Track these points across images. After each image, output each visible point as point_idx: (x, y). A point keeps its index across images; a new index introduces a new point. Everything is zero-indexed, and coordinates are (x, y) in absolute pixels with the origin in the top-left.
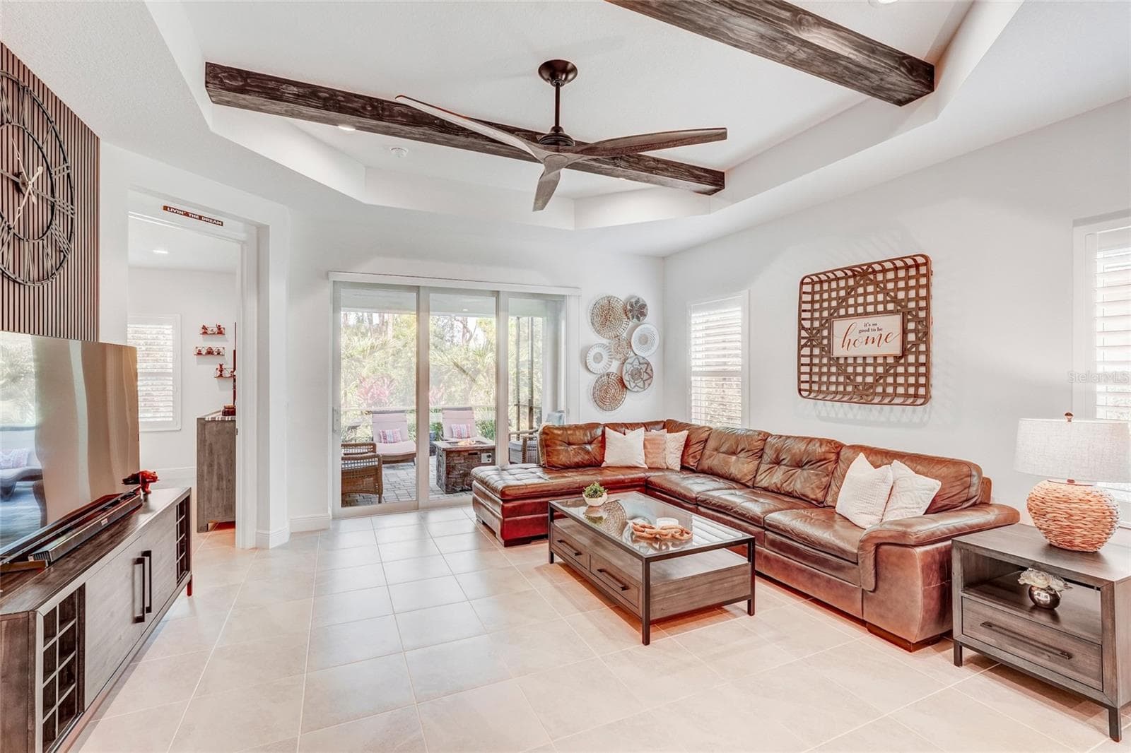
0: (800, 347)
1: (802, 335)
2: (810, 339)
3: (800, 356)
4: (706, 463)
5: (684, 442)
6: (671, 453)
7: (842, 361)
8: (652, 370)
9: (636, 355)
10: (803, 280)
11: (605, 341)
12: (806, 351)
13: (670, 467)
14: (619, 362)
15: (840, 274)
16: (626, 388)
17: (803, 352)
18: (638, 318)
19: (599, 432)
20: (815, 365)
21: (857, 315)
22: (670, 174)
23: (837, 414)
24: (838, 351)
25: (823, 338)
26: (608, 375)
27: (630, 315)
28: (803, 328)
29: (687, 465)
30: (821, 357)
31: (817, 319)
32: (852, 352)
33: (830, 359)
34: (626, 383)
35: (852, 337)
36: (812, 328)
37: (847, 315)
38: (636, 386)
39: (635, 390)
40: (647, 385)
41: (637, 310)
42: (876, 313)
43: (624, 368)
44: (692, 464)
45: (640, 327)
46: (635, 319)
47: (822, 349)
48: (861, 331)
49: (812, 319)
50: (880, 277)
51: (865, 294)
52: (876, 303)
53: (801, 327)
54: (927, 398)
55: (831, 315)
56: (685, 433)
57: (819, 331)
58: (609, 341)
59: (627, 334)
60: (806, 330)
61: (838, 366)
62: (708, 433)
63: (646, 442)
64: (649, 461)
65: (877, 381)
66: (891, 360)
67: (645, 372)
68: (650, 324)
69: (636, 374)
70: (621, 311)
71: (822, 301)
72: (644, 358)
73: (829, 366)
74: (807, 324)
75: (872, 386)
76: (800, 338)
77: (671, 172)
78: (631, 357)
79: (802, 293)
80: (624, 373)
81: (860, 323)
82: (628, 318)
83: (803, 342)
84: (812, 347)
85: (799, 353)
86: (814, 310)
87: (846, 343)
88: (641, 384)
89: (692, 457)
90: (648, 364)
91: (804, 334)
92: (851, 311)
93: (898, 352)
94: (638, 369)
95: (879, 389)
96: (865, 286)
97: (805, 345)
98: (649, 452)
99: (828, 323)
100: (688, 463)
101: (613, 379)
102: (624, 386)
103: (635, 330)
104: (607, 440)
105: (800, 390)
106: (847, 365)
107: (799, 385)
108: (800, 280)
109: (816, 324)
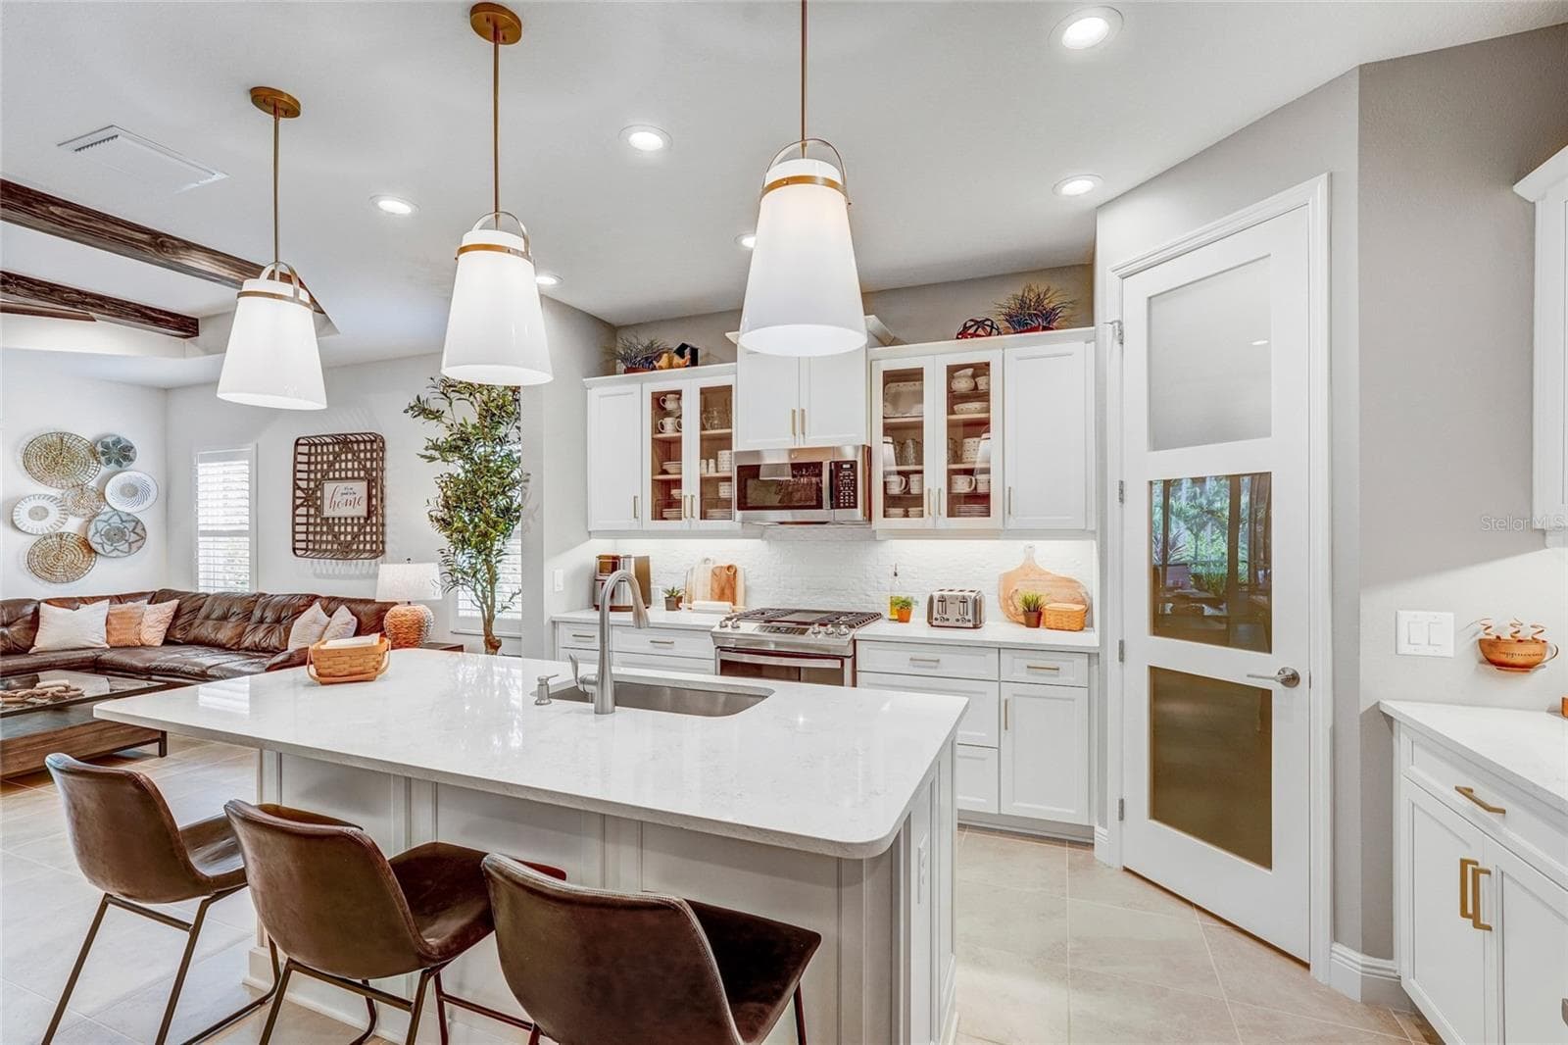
0: (295, 507)
1: (297, 495)
2: (306, 500)
3: (294, 515)
4: (194, 633)
5: (172, 613)
6: (150, 626)
7: (331, 521)
8: (144, 529)
9: (115, 510)
10: (298, 440)
11: (54, 492)
12: (302, 511)
13: (147, 643)
14: (83, 520)
15: (328, 440)
16: (96, 553)
17: (297, 512)
18: (118, 463)
19: (30, 609)
20: (311, 524)
21: (341, 479)
22: (107, 312)
23: (327, 571)
24: (328, 512)
25: (317, 498)
26: (61, 536)
27: (103, 459)
28: (299, 488)
29: (172, 639)
30: (316, 517)
31: (312, 480)
32: (337, 513)
33: (322, 519)
34: (94, 546)
35: (337, 498)
36: (308, 489)
37: (334, 479)
38: (116, 549)
39: (114, 554)
40: (134, 548)
41: (119, 453)
42: (353, 478)
43: (92, 526)
44: (179, 636)
45: (121, 475)
46: (113, 464)
47: (316, 509)
48: (343, 494)
49: (308, 480)
50: (355, 446)
51: (347, 461)
52: (353, 470)
53: (296, 487)
54: (383, 552)
55: (323, 477)
56: (175, 602)
57: (315, 492)
58: (62, 491)
59: (99, 483)
60: (302, 490)
61: (328, 524)
62: (203, 600)
63: (110, 617)
64: (111, 639)
65: (354, 539)
66: (362, 521)
67: (133, 531)
68: (140, 470)
69: (115, 535)
70: (84, 453)
71: (316, 463)
72: (129, 514)
73: (322, 525)
74: (302, 485)
75: (350, 544)
76: (295, 497)
77: (109, 309)
78: (105, 513)
79: (296, 453)
80: (90, 534)
81: (342, 486)
82: (99, 462)
83: (298, 502)
84: (308, 506)
85: (294, 513)
86: (311, 471)
87: (334, 505)
88: (125, 547)
89: (181, 629)
90: (138, 522)
91: (299, 493)
92: (337, 475)
93: (365, 514)
94: (118, 528)
95: (355, 547)
96: (346, 453)
97: (302, 505)
98: (115, 629)
99: (319, 486)
100: (174, 636)
101: (70, 543)
102: (91, 550)
103: (112, 477)
104: (41, 619)
105: (294, 549)
106: (335, 524)
107: (294, 544)
108: (294, 442)
109: (312, 485)
